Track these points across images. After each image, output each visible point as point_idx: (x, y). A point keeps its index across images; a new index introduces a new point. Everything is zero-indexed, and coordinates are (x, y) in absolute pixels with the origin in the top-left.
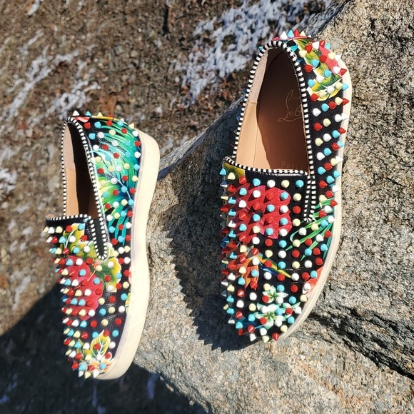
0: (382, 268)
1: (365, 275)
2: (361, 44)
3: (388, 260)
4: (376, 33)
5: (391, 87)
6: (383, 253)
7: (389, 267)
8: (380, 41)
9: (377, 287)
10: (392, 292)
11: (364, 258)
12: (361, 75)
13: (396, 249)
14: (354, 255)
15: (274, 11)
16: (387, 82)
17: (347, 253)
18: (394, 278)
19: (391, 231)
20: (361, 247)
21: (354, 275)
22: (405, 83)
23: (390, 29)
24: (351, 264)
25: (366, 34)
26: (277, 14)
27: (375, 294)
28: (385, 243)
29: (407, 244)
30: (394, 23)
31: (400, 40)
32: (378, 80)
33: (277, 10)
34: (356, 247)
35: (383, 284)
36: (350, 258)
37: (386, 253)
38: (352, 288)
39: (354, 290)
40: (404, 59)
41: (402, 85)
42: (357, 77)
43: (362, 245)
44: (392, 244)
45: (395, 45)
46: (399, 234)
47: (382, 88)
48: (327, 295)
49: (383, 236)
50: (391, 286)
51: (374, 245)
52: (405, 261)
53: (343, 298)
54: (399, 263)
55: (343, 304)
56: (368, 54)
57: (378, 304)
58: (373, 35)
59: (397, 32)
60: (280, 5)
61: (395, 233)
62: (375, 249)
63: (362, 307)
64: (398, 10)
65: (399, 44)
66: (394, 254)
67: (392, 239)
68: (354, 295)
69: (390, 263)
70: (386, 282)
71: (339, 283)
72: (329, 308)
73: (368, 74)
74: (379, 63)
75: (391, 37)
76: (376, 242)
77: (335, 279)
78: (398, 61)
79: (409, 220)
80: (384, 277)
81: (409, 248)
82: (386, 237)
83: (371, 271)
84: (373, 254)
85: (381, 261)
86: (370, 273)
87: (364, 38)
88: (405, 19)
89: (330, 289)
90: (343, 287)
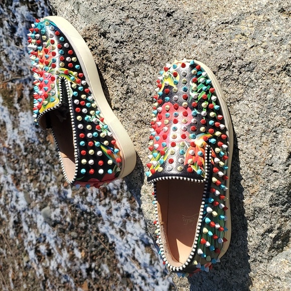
0: (261, 126)
1: (264, 139)
2: (125, 118)
3: (255, 121)
4: (121, 108)
5: (150, 101)
6: (250, 123)
7: (261, 121)
8: (126, 105)
9: (275, 133)
10: (280, 125)
11: (252, 136)
12: (140, 118)
13: (248, 115)
14: (248, 143)
15: (163, 284)
16: (147, 104)
17: (245, 146)
18: (269, 120)
19: (236, 115)
20: (243, 137)
21: (263, 147)
22: (149, 92)
23: (121, 98)
24: (254, 146)
25: (121, 114)
26: (166, 283)
27: (280, 136)
28: (243, 120)
29: (246, 107)
30: (118, 96)
31: (127, 93)
32: (145, 109)
33: (164, 282)
34: (243, 140)
35: (273, 128)
36: (249, 145)
37: (250, 121)
38: (273, 150)
39: (275, 149)
40: (137, 91)
41: (150, 94)
42: (141, 121)
43: (242, 135)
44: (245, 116)
45: (130, 97)
46: (238, 110)
47: (150, 107)
48: (275, 170)
49: (238, 120)
50: (275, 124)
51: (243, 127)
52: (258, 110)
53: (279, 158)
54: (259, 115)
55: (285, 160)
56: (130, 114)
57: (288, 136)
58: (122, 110)
59: (123, 94)
60: (161, 279)
61: (237, 112)
62: (246, 127)
63: (288, 147)
64: (112, 93)
65: (129, 94)
66: (252, 116)
67: (241, 115)
68: (278, 150)
69: (257, 120)
70: (272, 126)
71: (267, 158)
72: (287, 171)
73: (140, 114)
74: (136, 107)
75: (125, 98)
76: (241, 126)
77: (263, 159)
78: (138, 95)
79: (231, 103)
80: (267, 127)
81: (250, 106)
82: (239, 119)
83: (262, 134)
84: (249, 130)
85: (255, 126)
86: (263, 135)
87: (122, 116)
88: (118, 89)
89: (271, 165)
90: (270, 156)
